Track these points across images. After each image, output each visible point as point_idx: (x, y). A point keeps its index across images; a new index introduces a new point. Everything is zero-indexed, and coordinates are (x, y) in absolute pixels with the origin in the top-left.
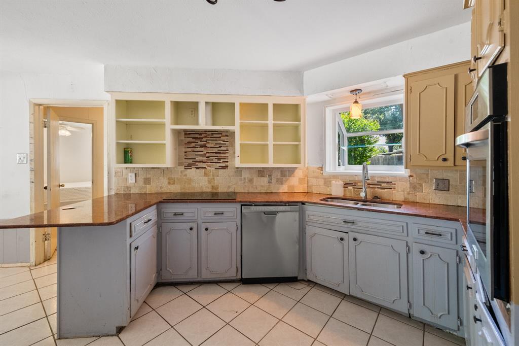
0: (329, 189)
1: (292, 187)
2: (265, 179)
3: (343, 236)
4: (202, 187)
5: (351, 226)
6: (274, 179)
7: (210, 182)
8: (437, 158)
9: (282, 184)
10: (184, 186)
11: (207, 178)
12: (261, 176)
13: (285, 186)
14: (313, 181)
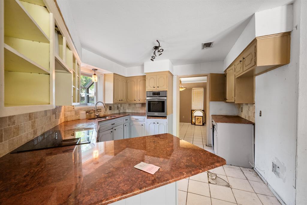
0: (77, 117)
1: (61, 119)
2: (54, 115)
3: (112, 130)
4: (27, 134)
5: (114, 125)
6: (57, 115)
7: (33, 126)
8: (119, 100)
9: (59, 118)
10: (13, 140)
11: (31, 122)
12: (53, 114)
13: (59, 119)
14: (68, 114)
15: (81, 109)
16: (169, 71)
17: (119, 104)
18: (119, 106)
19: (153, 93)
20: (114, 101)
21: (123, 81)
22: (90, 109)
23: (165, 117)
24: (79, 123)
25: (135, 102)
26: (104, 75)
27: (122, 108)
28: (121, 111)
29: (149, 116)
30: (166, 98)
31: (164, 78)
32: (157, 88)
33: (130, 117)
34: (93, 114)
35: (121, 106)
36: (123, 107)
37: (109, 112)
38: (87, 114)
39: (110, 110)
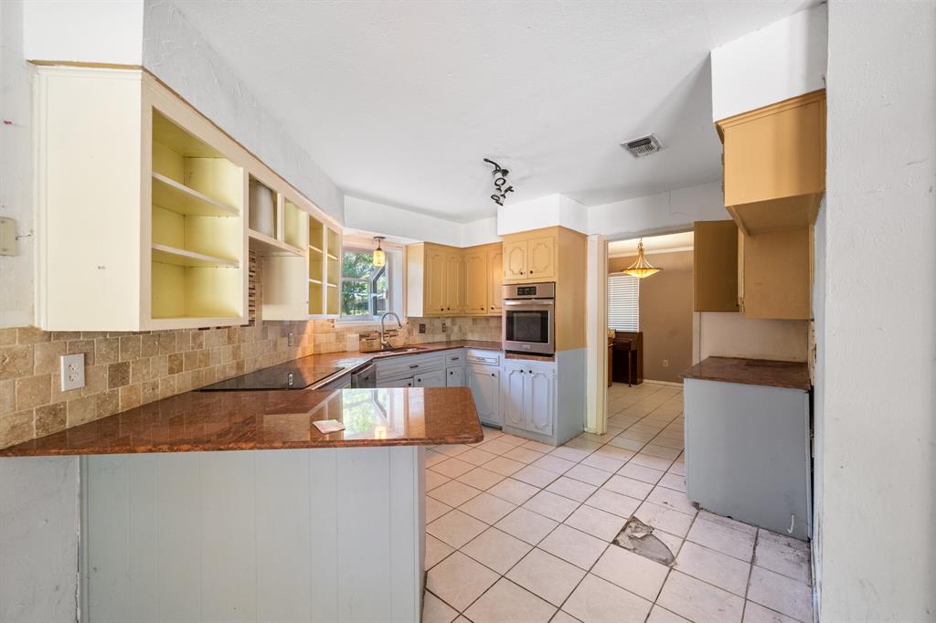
0: (341, 346)
1: (304, 349)
2: (286, 340)
3: (411, 381)
4: (225, 368)
5: (415, 370)
6: (292, 340)
7: (235, 354)
8: (439, 308)
9: (298, 346)
10: (199, 371)
11: (231, 348)
12: (283, 336)
13: (300, 349)
14: (322, 338)
15: (349, 330)
16: (560, 227)
17: (447, 317)
18: (448, 322)
19: (519, 288)
20: (424, 312)
21: (453, 258)
22: (370, 329)
23: (550, 356)
24: (345, 357)
25: (483, 314)
26: (405, 249)
27: (456, 329)
28: (453, 338)
29: (511, 352)
30: (551, 302)
31: (546, 247)
32: (531, 276)
33: (466, 353)
34: (378, 340)
35: (453, 324)
36: (460, 328)
37: (418, 338)
38: (364, 340)
39: (420, 332)
